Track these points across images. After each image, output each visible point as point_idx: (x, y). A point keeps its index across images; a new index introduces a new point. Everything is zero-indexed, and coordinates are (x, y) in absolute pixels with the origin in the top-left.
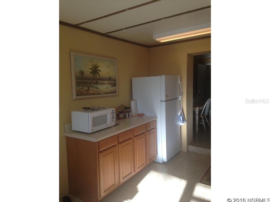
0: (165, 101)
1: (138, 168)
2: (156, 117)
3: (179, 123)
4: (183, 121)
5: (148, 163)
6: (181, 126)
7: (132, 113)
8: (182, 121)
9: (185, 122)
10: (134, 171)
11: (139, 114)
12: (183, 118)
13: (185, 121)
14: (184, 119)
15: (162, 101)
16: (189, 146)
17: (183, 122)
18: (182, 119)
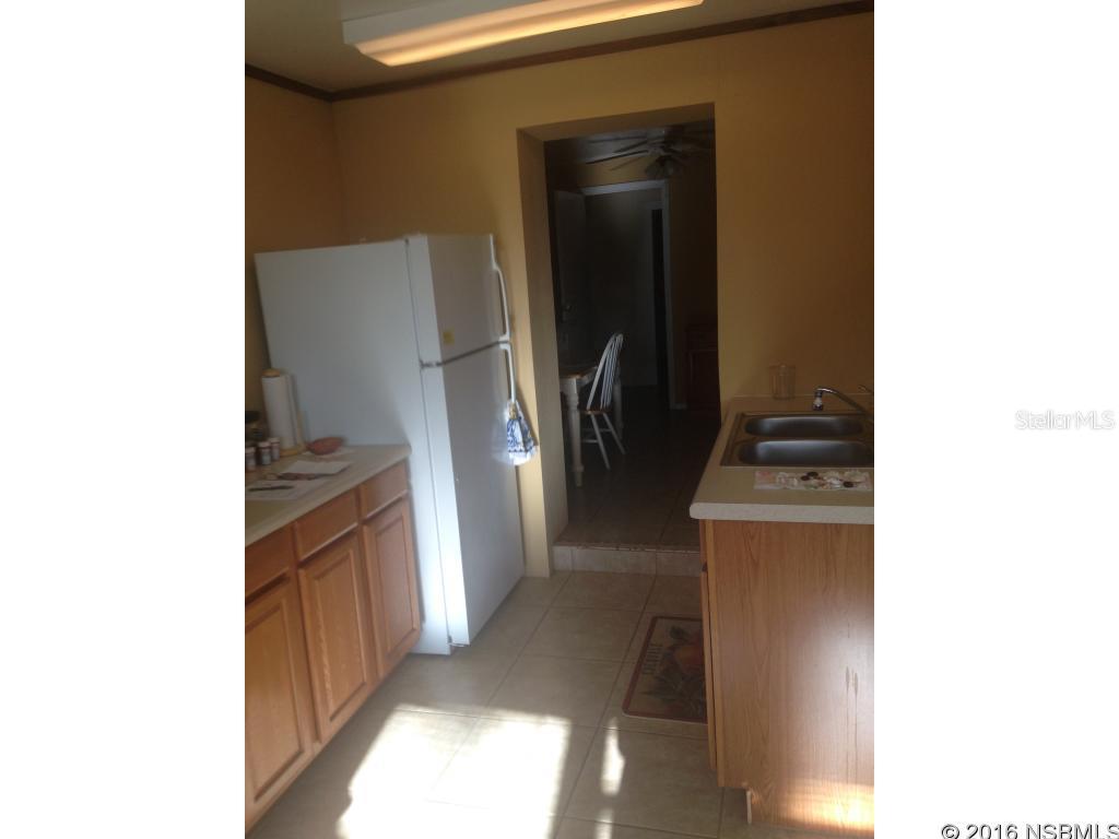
0: (438, 364)
1: (332, 718)
2: (406, 446)
3: (511, 455)
4: (525, 446)
5: (382, 674)
6: (517, 468)
7: (274, 440)
8: (521, 447)
9: (534, 449)
10: (317, 736)
11: (316, 442)
12: (524, 434)
13: (535, 444)
14: (529, 436)
15: (424, 365)
16: (559, 550)
17: (526, 451)
18: (520, 438)
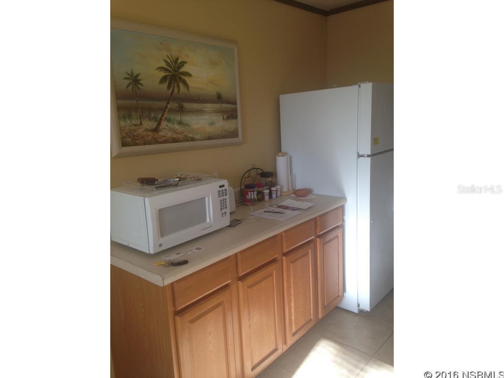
0: (368, 156)
1: (294, 335)
2: (344, 198)
5: (320, 316)
7: (278, 187)
10: (285, 342)
11: (299, 190)
15: (359, 156)
